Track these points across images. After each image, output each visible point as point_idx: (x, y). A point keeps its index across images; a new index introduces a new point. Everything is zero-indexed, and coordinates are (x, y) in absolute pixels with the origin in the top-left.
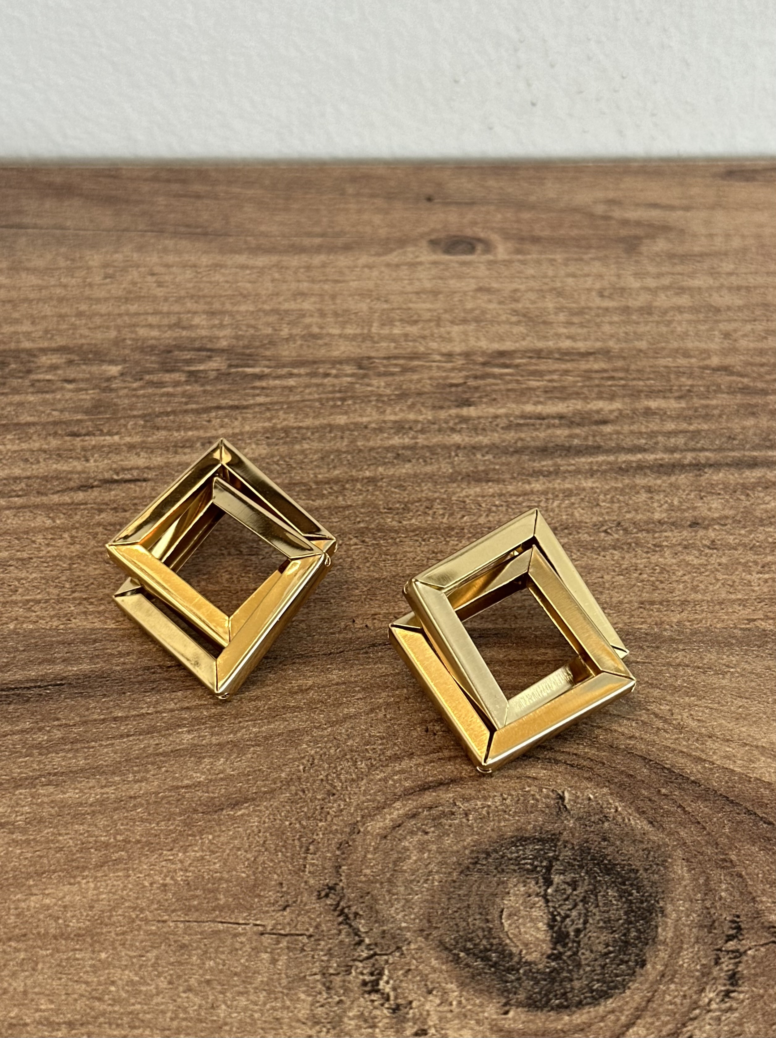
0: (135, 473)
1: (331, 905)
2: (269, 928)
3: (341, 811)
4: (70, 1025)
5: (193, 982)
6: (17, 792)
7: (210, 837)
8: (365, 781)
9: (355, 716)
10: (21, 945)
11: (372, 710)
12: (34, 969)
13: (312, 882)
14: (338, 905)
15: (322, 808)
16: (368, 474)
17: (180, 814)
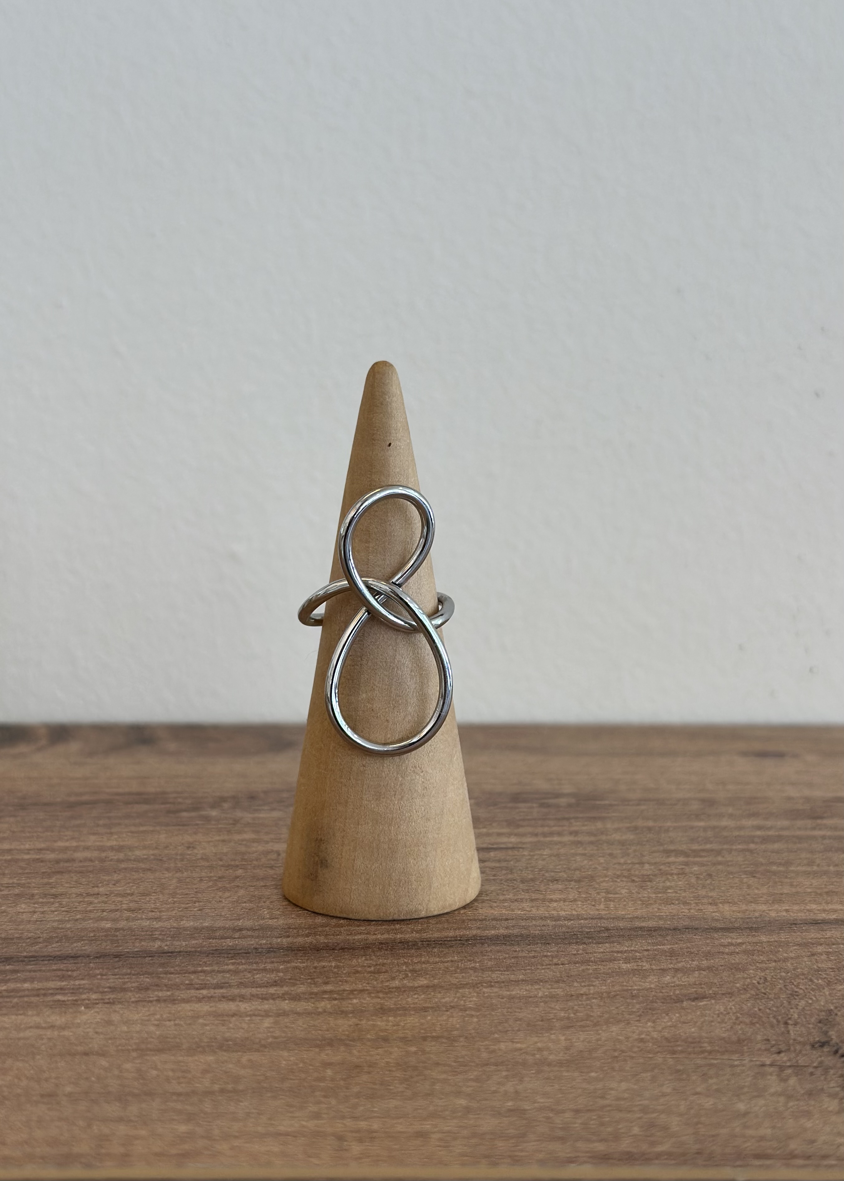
0: (510, 845)
1: (829, 1051)
2: (768, 1063)
3: (810, 1004)
4: (577, 1111)
5: (699, 1089)
6: (460, 991)
7: (677, 1015)
8: (826, 989)
9: (798, 957)
10: (500, 1068)
11: (813, 955)
12: (521, 1081)
13: (800, 1039)
14: (836, 1052)
15: (789, 1002)
16: (740, 847)
17: (639, 1003)
